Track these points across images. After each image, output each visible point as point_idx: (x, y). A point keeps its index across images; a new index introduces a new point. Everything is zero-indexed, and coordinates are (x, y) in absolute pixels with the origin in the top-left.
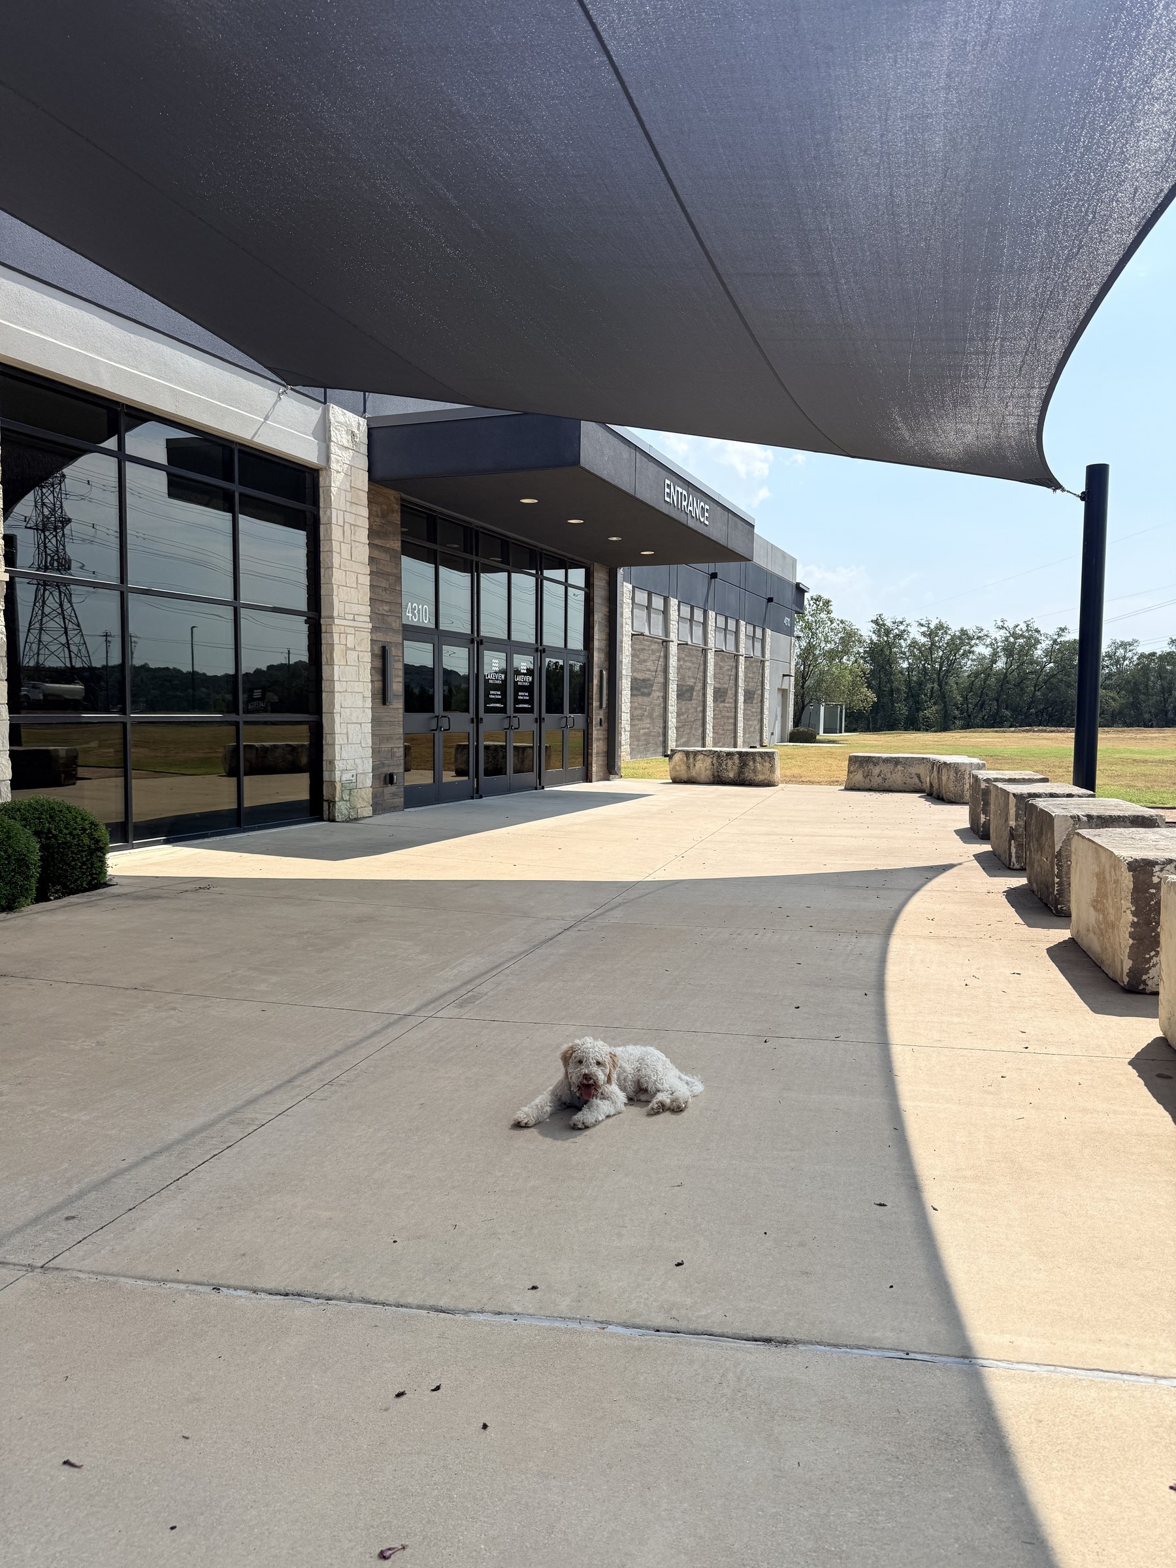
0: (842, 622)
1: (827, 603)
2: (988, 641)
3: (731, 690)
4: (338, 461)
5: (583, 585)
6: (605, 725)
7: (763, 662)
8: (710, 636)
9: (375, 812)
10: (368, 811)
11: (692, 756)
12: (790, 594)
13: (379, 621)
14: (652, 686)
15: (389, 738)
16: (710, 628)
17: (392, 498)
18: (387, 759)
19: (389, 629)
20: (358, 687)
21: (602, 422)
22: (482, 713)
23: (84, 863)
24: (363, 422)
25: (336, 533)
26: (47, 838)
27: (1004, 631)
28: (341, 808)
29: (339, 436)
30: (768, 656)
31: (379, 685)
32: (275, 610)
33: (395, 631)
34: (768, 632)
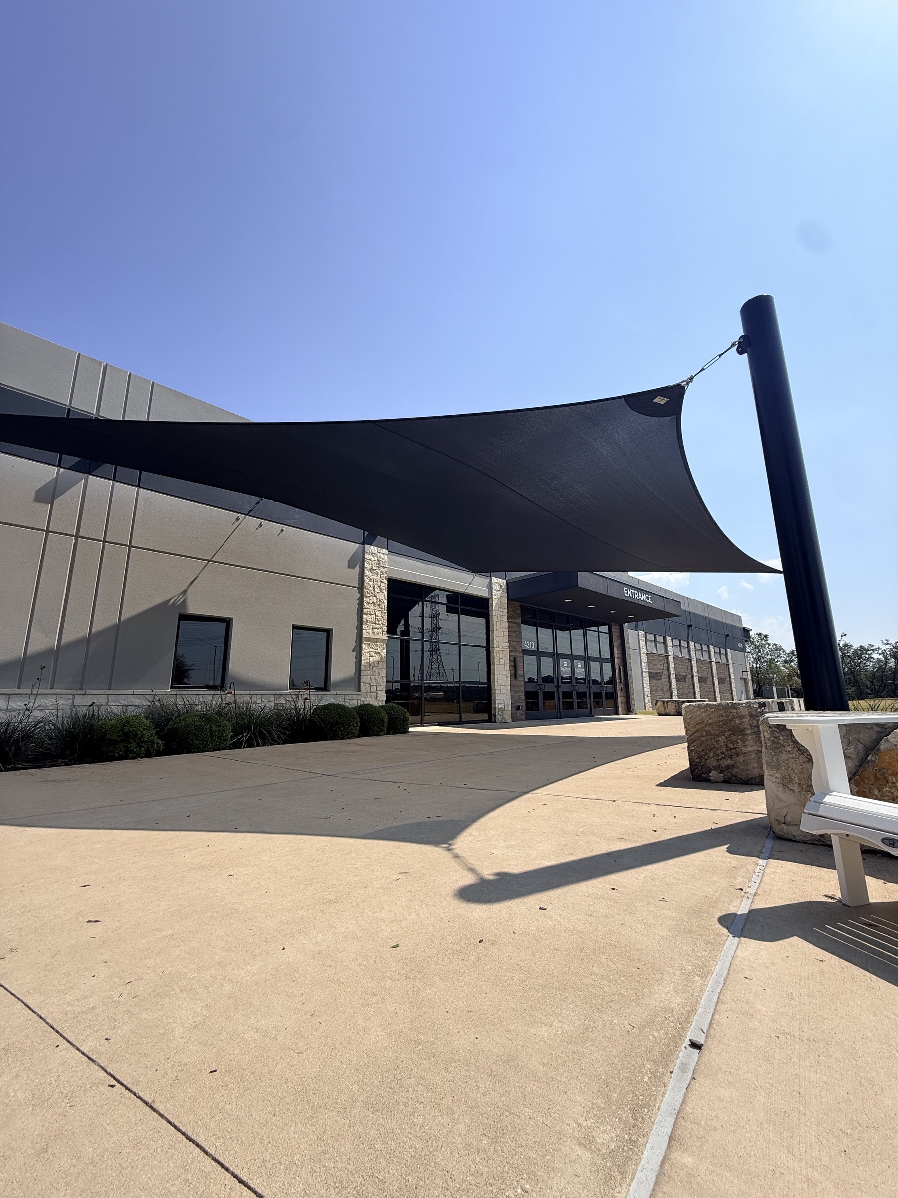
0: (775, 645)
1: (766, 636)
2: (880, 652)
3: (710, 678)
4: (495, 595)
5: (608, 632)
6: (624, 690)
7: (728, 665)
8: (692, 653)
9: (513, 721)
10: (510, 720)
11: (665, 703)
12: (740, 634)
13: (512, 649)
14: (661, 676)
15: (518, 692)
16: (692, 650)
17: (517, 605)
18: (518, 700)
19: (516, 651)
20: (504, 672)
21: (591, 571)
22: (560, 684)
23: (401, 724)
24: (505, 581)
25: (495, 619)
26: (391, 715)
27: (889, 645)
28: (499, 718)
29: (495, 587)
30: (730, 662)
31: (513, 672)
32: (475, 646)
33: (520, 652)
34: (729, 651)
